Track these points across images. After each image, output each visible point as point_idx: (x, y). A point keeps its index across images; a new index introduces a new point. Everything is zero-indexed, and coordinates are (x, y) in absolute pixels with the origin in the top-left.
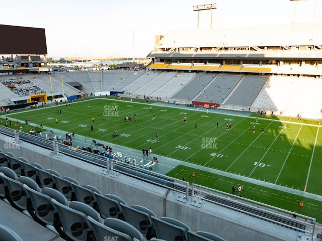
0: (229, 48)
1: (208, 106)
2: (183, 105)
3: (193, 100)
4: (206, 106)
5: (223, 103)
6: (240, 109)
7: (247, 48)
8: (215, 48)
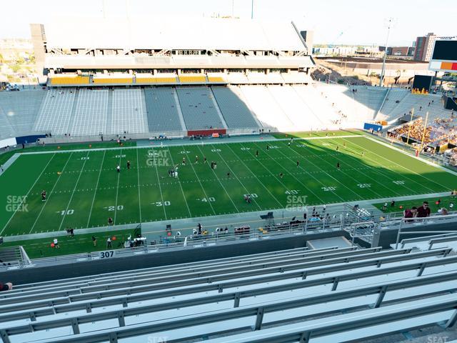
0: (177, 52)
1: (217, 135)
2: (180, 139)
3: (184, 129)
4: (214, 135)
5: (226, 127)
6: (249, 131)
7: (200, 52)
8: (157, 51)
